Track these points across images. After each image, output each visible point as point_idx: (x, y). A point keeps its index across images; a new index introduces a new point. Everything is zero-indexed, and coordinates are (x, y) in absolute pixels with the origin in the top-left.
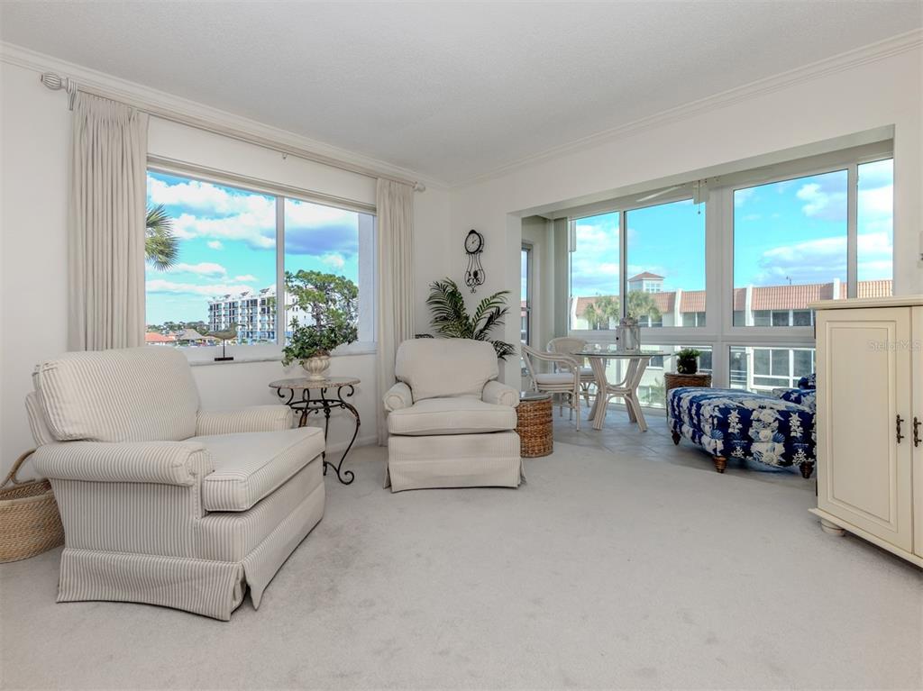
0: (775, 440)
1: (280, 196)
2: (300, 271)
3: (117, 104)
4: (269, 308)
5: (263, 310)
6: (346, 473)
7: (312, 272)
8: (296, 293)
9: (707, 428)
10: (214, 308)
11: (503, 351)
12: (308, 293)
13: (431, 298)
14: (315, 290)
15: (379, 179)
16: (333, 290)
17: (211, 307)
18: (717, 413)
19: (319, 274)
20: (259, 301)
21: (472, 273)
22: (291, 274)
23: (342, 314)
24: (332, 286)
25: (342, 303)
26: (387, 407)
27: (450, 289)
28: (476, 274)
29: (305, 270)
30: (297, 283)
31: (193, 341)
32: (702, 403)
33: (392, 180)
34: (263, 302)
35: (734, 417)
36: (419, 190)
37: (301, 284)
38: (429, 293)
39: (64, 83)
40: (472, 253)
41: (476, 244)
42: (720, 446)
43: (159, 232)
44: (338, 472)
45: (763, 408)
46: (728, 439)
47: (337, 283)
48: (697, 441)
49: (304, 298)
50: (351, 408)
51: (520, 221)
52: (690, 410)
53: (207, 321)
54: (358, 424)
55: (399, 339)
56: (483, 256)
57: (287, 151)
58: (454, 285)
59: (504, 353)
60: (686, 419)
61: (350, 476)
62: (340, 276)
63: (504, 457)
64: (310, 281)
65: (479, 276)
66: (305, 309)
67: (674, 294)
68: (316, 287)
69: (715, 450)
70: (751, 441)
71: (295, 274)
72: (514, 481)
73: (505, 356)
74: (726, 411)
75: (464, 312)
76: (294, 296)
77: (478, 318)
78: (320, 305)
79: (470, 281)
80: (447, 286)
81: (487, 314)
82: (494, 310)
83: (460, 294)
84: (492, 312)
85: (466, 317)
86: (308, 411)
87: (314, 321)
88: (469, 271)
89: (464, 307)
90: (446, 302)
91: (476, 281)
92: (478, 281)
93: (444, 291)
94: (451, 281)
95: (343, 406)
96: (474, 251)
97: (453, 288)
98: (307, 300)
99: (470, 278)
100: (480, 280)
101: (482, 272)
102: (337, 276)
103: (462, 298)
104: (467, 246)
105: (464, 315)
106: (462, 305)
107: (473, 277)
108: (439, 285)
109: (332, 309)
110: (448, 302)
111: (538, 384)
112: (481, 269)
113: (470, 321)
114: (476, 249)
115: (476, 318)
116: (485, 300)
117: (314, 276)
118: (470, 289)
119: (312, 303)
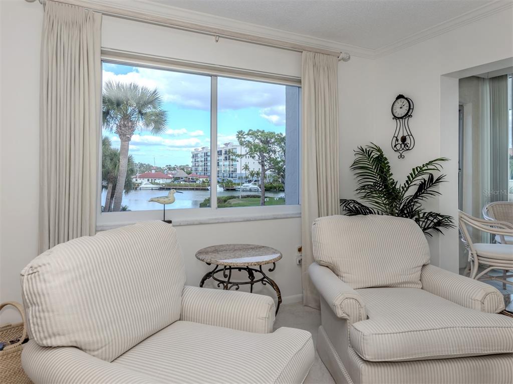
1: (214, 75)
2: (250, 130)
3: (77, 7)
4: (229, 156)
5: (226, 157)
7: (258, 131)
8: (247, 146)
10: (195, 156)
12: (256, 146)
13: (354, 163)
14: (261, 144)
15: (304, 52)
16: (273, 143)
17: (193, 155)
19: (263, 132)
20: (223, 152)
21: (399, 139)
22: (244, 132)
23: (280, 162)
24: (273, 140)
25: (280, 153)
27: (375, 154)
28: (404, 139)
29: (254, 130)
30: (249, 138)
31: (182, 178)
33: (317, 52)
34: (226, 152)
36: (344, 59)
37: (251, 140)
38: (352, 158)
40: (399, 118)
41: (404, 108)
43: (154, 108)
47: (276, 138)
49: (253, 149)
50: (273, 284)
51: (457, 82)
53: (191, 165)
54: (280, 302)
56: (412, 122)
57: (219, 35)
58: (379, 150)
59: (439, 223)
62: (278, 133)
64: (256, 137)
65: (408, 141)
66: (253, 157)
68: (261, 141)
71: (246, 132)
73: (440, 228)
75: (390, 178)
76: (246, 148)
77: (407, 186)
78: (264, 154)
79: (398, 147)
80: (372, 151)
81: (418, 181)
82: (426, 177)
83: (386, 159)
84: (424, 179)
85: (393, 183)
86: (229, 285)
87: (260, 166)
88: (396, 136)
89: (390, 173)
90: (371, 167)
91: (405, 146)
92: (407, 146)
93: (369, 156)
94: (376, 147)
95: (264, 282)
96: (402, 116)
97: (379, 154)
98: (255, 151)
99: (397, 143)
100: (409, 146)
101: (411, 137)
102: (276, 133)
103: (388, 163)
104: (394, 111)
105: (391, 181)
106: (388, 170)
107: (401, 143)
108: (363, 151)
109: (273, 158)
110: (374, 167)
111: (478, 256)
112: (410, 134)
113: (398, 187)
114: (404, 114)
115: (405, 186)
116: (417, 168)
117: (260, 134)
118: (398, 154)
119: (258, 153)
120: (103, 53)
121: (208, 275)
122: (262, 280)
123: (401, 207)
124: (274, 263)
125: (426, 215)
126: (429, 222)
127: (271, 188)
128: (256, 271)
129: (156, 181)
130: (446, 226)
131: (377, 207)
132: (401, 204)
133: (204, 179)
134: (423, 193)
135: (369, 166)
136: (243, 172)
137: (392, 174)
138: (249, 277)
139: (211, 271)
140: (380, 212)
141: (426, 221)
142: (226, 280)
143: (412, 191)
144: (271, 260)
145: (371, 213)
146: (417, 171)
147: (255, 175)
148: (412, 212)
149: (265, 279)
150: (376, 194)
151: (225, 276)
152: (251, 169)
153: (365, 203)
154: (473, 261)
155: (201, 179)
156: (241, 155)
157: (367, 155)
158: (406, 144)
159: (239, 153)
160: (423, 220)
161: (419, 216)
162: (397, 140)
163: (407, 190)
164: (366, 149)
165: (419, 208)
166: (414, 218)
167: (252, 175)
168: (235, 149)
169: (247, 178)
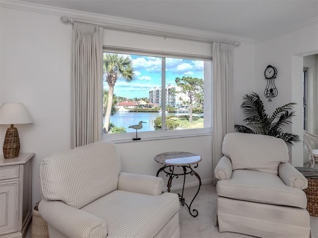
1: (163, 57)
2: (183, 77)
3: (90, 25)
4: (171, 92)
5: (169, 93)
6: (194, 210)
7: (188, 78)
8: (181, 86)
10: (151, 92)
12: (187, 86)
14: (190, 85)
15: (214, 43)
16: (197, 85)
17: (150, 92)
21: (269, 90)
23: (201, 95)
24: (197, 83)
25: (201, 91)
26: (217, 177)
27: (255, 99)
28: (271, 90)
29: (186, 77)
30: (182, 82)
31: (143, 105)
33: (221, 42)
34: (169, 90)
36: (237, 45)
37: (184, 83)
38: (242, 101)
39: (69, 19)
40: (269, 79)
41: (272, 73)
44: (189, 209)
47: (199, 82)
49: (185, 89)
51: (303, 58)
53: (148, 98)
54: (201, 184)
55: (225, 132)
56: (276, 80)
57: (165, 36)
58: (258, 96)
59: (291, 139)
61: (196, 212)
62: (200, 79)
64: (187, 81)
65: (274, 92)
66: (185, 93)
71: (181, 78)
73: (292, 142)
75: (264, 112)
76: (181, 88)
77: (273, 118)
78: (192, 91)
79: (268, 95)
80: (253, 97)
81: (279, 115)
82: (284, 113)
83: (261, 102)
84: (283, 114)
85: (265, 115)
86: (173, 176)
87: (189, 98)
88: (267, 88)
89: (264, 109)
90: (253, 106)
91: (272, 95)
92: (273, 95)
93: (252, 100)
94: (256, 94)
95: (192, 174)
96: (271, 77)
97: (257, 99)
98: (186, 89)
99: (267, 93)
100: (274, 94)
101: (275, 89)
102: (199, 79)
103: (262, 104)
104: (266, 75)
105: (264, 114)
106: (263, 108)
107: (270, 92)
108: (248, 97)
109: (197, 93)
110: (254, 106)
111: (315, 157)
112: (275, 88)
113: (268, 117)
114: (272, 76)
115: (272, 118)
116: (278, 108)
117: (189, 79)
118: (268, 99)
119: (188, 91)
120: (104, 48)
121: (161, 169)
122: (191, 173)
123: (270, 129)
124: (197, 164)
125: (283, 135)
126: (286, 138)
127: (195, 111)
128: (187, 167)
129: (128, 107)
130: (295, 141)
131: (255, 130)
132: (270, 127)
133: (156, 106)
134: (282, 122)
135: (251, 106)
136: (179, 101)
137: (264, 110)
138: (183, 170)
139: (163, 167)
140: (258, 132)
141: (284, 137)
142: (171, 173)
143: (276, 120)
144: (195, 162)
145: (253, 133)
146: (279, 109)
147: (186, 103)
148: (276, 132)
149: (192, 172)
150: (254, 122)
151: (171, 171)
152: (184, 100)
153: (249, 127)
154: (312, 160)
155: (155, 106)
156: (178, 92)
157: (250, 100)
158: (273, 93)
159: (177, 90)
160: (282, 137)
161: (280, 135)
162: (268, 91)
163: (273, 120)
164: (250, 96)
165: (280, 130)
166: (277, 136)
167: (184, 103)
168: (175, 88)
169: (181, 105)
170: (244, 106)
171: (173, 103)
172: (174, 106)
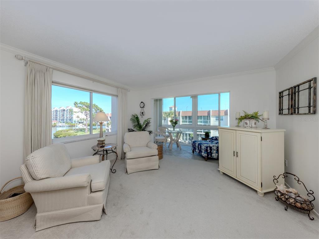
0: (216, 153)
1: (91, 92)
2: (81, 102)
3: (42, 65)
4: (69, 112)
6: (114, 170)
7: (85, 102)
9: (203, 151)
11: (150, 132)
12: (83, 108)
13: (131, 119)
14: (86, 108)
15: (119, 89)
18: (205, 148)
20: (66, 110)
26: (125, 152)
27: (136, 116)
28: (143, 113)
29: (82, 102)
30: (80, 105)
32: (201, 145)
33: (122, 89)
35: (209, 149)
36: (129, 91)
37: (81, 106)
38: (130, 117)
39: (24, 58)
40: (141, 107)
41: (143, 105)
42: (206, 155)
44: (111, 170)
45: (213, 146)
46: (208, 153)
48: (200, 153)
49: (82, 110)
50: (115, 153)
51: (153, 100)
52: (198, 147)
54: (117, 157)
56: (144, 109)
58: (137, 115)
60: (197, 148)
61: (115, 170)
63: (155, 162)
66: (82, 113)
67: (180, 112)
69: (205, 156)
70: (212, 153)
71: (79, 103)
72: (157, 168)
74: (207, 147)
76: (79, 109)
78: (88, 112)
81: (145, 123)
83: (139, 118)
84: (147, 123)
86: (104, 155)
87: (85, 117)
92: (143, 115)
111: (156, 140)
113: (141, 125)
116: (145, 120)
117: (85, 104)
118: (141, 116)
119: (85, 111)
120: (53, 82)
123: (142, 129)
124: (116, 147)
133: (55, 122)
135: (135, 120)
136: (77, 118)
137: (140, 121)
139: (96, 152)
140: (137, 131)
143: (144, 126)
148: (145, 130)
152: (80, 117)
153: (134, 129)
156: (76, 112)
157: (134, 117)
159: (74, 111)
162: (141, 113)
164: (134, 115)
167: (81, 120)
168: (73, 109)
169: (78, 121)
170: (132, 120)
171: (71, 120)
172: (72, 122)
